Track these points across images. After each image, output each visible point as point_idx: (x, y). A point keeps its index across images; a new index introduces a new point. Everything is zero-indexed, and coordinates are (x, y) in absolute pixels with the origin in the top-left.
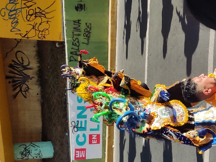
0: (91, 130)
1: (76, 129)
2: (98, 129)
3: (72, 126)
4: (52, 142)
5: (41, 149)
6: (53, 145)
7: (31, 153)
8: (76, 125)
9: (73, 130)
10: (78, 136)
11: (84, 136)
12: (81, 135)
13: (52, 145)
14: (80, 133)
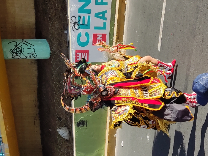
0: (96, 28)
1: (77, 26)
2: (104, 28)
3: (72, 22)
4: (47, 40)
5: (35, 48)
6: (49, 44)
7: (23, 51)
8: (77, 21)
9: (74, 27)
10: (80, 35)
11: (87, 35)
12: (83, 34)
13: (47, 43)
14: (82, 31)
